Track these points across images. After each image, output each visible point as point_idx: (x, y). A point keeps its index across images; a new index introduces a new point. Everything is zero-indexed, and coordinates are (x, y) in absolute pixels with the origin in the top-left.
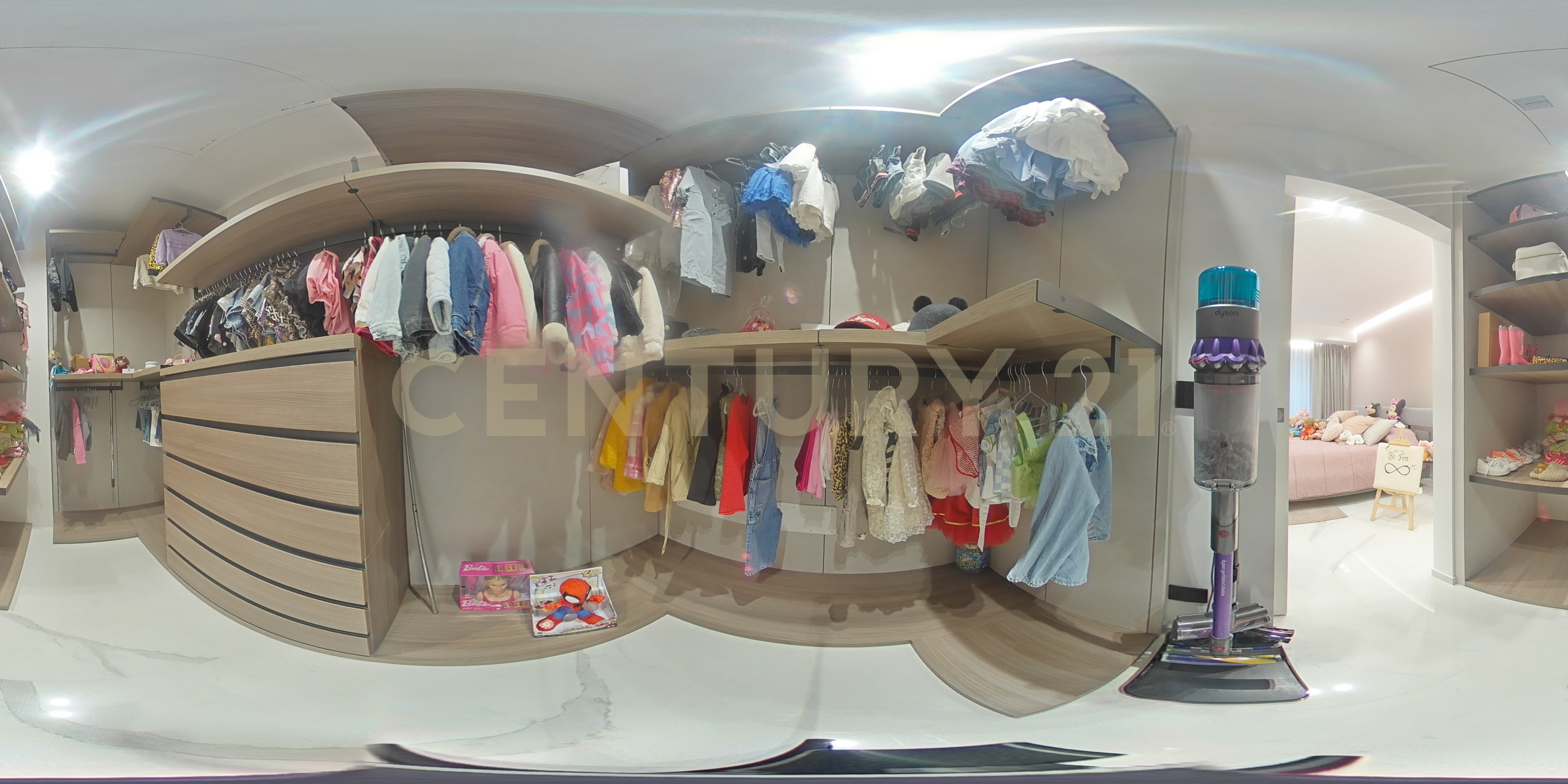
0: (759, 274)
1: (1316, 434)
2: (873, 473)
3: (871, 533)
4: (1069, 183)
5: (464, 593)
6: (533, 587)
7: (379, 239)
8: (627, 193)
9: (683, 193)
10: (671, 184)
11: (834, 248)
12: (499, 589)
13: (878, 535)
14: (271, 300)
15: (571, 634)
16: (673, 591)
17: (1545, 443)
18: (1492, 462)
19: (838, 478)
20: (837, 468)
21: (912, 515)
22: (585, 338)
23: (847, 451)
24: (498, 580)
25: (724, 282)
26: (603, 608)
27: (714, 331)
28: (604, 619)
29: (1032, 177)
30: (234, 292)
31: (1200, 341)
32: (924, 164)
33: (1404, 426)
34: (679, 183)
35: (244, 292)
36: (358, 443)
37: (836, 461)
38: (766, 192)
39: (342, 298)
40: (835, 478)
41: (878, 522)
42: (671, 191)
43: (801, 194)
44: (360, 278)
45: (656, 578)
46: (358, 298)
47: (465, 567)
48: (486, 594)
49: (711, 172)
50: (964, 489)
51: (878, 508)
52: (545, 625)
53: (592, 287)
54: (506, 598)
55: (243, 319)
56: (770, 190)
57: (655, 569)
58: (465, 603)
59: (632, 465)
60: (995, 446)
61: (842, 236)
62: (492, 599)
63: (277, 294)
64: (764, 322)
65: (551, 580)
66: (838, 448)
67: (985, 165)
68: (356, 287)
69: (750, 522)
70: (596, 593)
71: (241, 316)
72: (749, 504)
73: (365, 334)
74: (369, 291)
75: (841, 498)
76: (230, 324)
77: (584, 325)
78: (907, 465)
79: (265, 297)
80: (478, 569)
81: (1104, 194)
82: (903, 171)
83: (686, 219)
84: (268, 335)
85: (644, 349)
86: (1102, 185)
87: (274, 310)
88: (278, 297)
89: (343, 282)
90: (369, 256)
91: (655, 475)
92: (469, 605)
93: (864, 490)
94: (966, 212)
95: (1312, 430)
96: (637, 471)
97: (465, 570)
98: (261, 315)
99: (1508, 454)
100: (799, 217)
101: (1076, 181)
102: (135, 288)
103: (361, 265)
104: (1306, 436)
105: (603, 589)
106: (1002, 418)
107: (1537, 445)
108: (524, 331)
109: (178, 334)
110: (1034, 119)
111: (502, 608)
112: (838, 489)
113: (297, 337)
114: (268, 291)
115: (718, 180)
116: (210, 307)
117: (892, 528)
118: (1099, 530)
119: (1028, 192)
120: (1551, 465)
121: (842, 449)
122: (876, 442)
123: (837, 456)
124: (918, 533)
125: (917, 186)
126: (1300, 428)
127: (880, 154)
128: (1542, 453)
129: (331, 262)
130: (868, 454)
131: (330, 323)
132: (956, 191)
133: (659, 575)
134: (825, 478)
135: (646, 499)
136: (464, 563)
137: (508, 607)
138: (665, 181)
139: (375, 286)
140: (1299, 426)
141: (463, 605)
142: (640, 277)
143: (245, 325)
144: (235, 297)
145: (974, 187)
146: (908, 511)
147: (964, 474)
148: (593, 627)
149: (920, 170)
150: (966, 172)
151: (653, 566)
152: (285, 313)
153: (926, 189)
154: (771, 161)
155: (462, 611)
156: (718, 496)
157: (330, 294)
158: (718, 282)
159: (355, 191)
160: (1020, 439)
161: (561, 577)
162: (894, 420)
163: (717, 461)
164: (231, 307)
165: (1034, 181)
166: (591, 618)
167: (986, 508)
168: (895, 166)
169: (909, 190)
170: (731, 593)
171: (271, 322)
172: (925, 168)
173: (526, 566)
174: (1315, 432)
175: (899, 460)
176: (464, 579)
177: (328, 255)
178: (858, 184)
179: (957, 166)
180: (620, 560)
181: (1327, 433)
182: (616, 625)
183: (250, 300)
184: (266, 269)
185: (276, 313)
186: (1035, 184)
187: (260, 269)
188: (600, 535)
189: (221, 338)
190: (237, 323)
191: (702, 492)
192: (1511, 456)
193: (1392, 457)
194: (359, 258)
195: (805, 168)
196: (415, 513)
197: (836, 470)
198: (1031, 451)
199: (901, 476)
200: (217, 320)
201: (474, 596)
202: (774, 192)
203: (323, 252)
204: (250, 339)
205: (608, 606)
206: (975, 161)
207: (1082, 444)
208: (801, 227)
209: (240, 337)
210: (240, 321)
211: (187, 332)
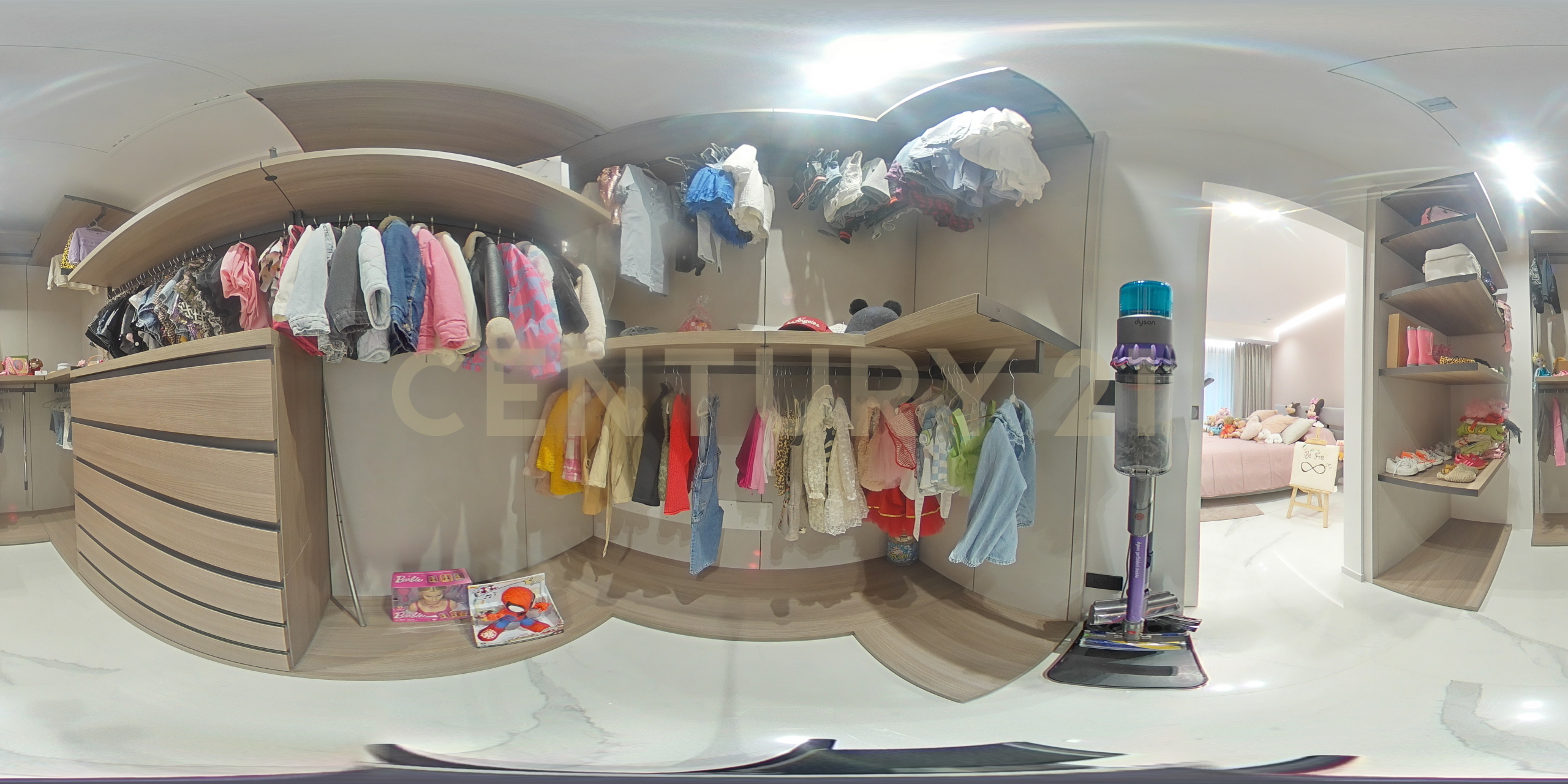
0: (698, 273)
1: (1235, 433)
2: (814, 467)
3: (812, 526)
4: (996, 192)
5: (396, 604)
6: (472, 598)
7: (299, 228)
8: (568, 186)
9: (623, 190)
10: (610, 181)
11: (768, 249)
12: (435, 600)
13: (818, 528)
14: (184, 295)
15: (517, 642)
16: (615, 594)
17: (1457, 444)
18: (1400, 462)
19: (781, 473)
20: (780, 463)
21: (850, 508)
22: (529, 335)
23: (788, 447)
24: (434, 590)
25: (662, 281)
26: (547, 614)
27: (653, 330)
28: (549, 626)
29: (963, 185)
30: (147, 289)
31: (1121, 346)
32: (860, 169)
33: (1323, 426)
34: (619, 179)
35: (157, 288)
36: (275, 452)
37: (779, 457)
38: (711, 192)
39: (259, 291)
40: (778, 474)
41: (819, 515)
42: (611, 188)
43: (743, 196)
44: (279, 269)
45: (596, 581)
46: (276, 291)
47: (397, 579)
48: (420, 605)
49: (648, 171)
50: (898, 481)
51: (818, 501)
52: (486, 635)
53: (535, 282)
54: (442, 608)
55: (156, 317)
56: (715, 191)
57: (594, 571)
58: (397, 615)
59: (571, 468)
60: (932, 439)
61: (776, 238)
62: (426, 610)
63: (190, 290)
64: (702, 322)
65: (491, 589)
66: (780, 444)
67: (921, 173)
68: (274, 279)
69: (695, 521)
70: (539, 600)
71: (154, 313)
72: (693, 503)
73: (284, 330)
74: (289, 281)
75: (784, 493)
76: (141, 323)
77: (527, 321)
78: (846, 459)
79: (178, 292)
80: (411, 580)
81: (1028, 202)
82: (841, 175)
83: (626, 217)
84: (181, 333)
85: (585, 347)
86: (1025, 194)
87: (187, 306)
88: (192, 292)
89: (260, 275)
90: (289, 246)
91: (596, 478)
92: (403, 617)
93: (806, 484)
94: (898, 216)
95: (1232, 429)
96: (576, 474)
97: (397, 581)
98: (173, 312)
99: (1418, 455)
100: (739, 218)
101: (1003, 189)
102: (49, 288)
103: (280, 255)
104: (1226, 435)
105: (546, 595)
106: (938, 414)
107: (1448, 446)
108: (464, 326)
109: (90, 334)
110: (969, 130)
111: (438, 619)
112: (781, 484)
113: (212, 333)
114: (181, 286)
115: (656, 179)
116: (123, 306)
117: (833, 520)
118: (1024, 516)
119: (958, 200)
120: (1458, 467)
121: (784, 445)
122: (816, 437)
123: (779, 451)
124: (855, 525)
125: (853, 192)
126: (1220, 426)
127: (818, 158)
128: (1453, 456)
129: (247, 254)
130: (810, 449)
131: (247, 319)
132: (891, 197)
133: (599, 577)
134: (767, 473)
135: (585, 502)
136: (396, 574)
137: (445, 617)
138: (604, 177)
139: (296, 277)
140: (1219, 425)
141: (396, 617)
142: (579, 273)
143: (157, 324)
144: (148, 294)
145: (910, 196)
146: (847, 503)
147: (902, 466)
148: (540, 634)
149: (857, 175)
150: (903, 179)
151: (591, 569)
152: (199, 310)
153: (863, 194)
154: (712, 162)
155: (394, 623)
156: (662, 496)
157: (247, 287)
158: (655, 280)
159: (273, 178)
160: (955, 434)
161: (501, 586)
162: (833, 417)
163: (660, 461)
164: (143, 305)
165: (965, 190)
166: (536, 626)
167: (921, 499)
168: (833, 170)
169: (846, 194)
170: (673, 592)
171: (185, 320)
172: (861, 173)
173: (462, 576)
174: (1234, 431)
175: (838, 455)
176: (396, 591)
177: (244, 247)
178: (794, 185)
179: (894, 173)
180: (557, 564)
181: (1246, 432)
182: (563, 631)
183: (162, 296)
184: (180, 264)
185: (190, 309)
186: (965, 192)
187: (174, 265)
188: (535, 540)
189: (133, 338)
190: (149, 321)
191: (645, 492)
192: (1421, 456)
193: (1308, 455)
194: (278, 247)
195: (748, 170)
196: (340, 524)
197: (779, 465)
198: (965, 444)
199: (839, 470)
200: (129, 318)
201: (407, 607)
202: (718, 193)
203: (238, 244)
204: (164, 338)
205: (552, 612)
206: (912, 169)
207: (1011, 436)
208: (740, 228)
209: (153, 337)
210: (152, 319)
211: (98, 333)
